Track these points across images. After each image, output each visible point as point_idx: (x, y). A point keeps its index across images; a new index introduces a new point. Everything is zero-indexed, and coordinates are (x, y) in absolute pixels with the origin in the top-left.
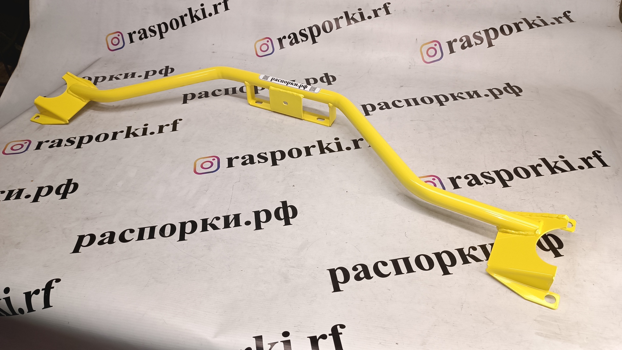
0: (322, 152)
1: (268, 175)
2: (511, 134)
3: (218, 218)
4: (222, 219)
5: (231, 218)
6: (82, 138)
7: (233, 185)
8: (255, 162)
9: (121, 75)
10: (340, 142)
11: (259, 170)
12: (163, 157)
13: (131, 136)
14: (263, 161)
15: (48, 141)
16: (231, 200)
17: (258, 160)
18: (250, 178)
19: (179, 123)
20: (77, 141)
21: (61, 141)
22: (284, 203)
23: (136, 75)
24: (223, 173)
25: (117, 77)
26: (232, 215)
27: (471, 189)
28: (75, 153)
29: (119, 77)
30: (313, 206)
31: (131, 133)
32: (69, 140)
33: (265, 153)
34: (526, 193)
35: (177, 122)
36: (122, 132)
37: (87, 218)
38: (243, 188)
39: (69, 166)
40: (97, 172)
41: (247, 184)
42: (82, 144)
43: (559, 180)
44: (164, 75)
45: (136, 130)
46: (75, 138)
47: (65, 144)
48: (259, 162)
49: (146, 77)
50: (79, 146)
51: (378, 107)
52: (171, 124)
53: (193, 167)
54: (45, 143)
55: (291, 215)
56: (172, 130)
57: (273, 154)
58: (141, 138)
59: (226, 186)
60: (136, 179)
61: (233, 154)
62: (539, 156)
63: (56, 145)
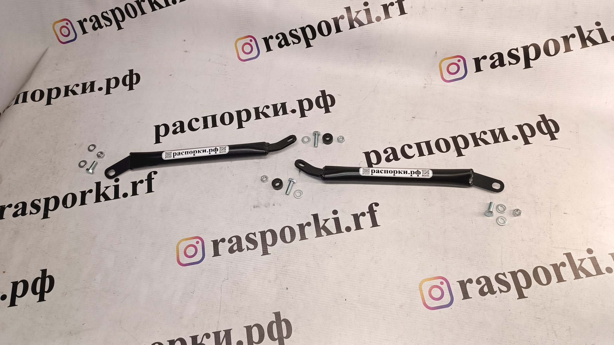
0: (319, 235)
1: (258, 270)
2: (537, 209)
3: (208, 336)
4: (212, 336)
5: (222, 335)
6: (47, 200)
7: (221, 285)
8: (243, 249)
9: (77, 85)
10: (338, 218)
11: (249, 262)
12: (141, 236)
13: (102, 198)
14: (251, 246)
15: (10, 206)
16: (220, 308)
17: (247, 245)
18: (239, 274)
19: (153, 179)
20: (42, 205)
21: (24, 204)
22: (277, 315)
23: (96, 88)
24: (209, 265)
25: (74, 90)
26: (222, 331)
27: (482, 300)
28: (43, 226)
29: (76, 91)
30: (308, 320)
31: (101, 193)
32: (33, 205)
33: (254, 234)
34: (543, 309)
35: (152, 178)
36: (90, 191)
37: (71, 332)
38: (232, 291)
39: (39, 248)
40: (71, 258)
41: (236, 284)
42: (49, 211)
43: (582, 289)
44: (128, 87)
45: (107, 188)
46: (39, 200)
47: (30, 210)
48: (248, 249)
49: (108, 92)
50: (46, 216)
51: (384, 156)
52: (146, 180)
53: (176, 254)
54: (8, 208)
55: (285, 334)
56: (147, 192)
57: (263, 234)
58: (113, 202)
59: (213, 286)
60: (115, 271)
61: (218, 234)
62: (565, 248)
63: (20, 212)
